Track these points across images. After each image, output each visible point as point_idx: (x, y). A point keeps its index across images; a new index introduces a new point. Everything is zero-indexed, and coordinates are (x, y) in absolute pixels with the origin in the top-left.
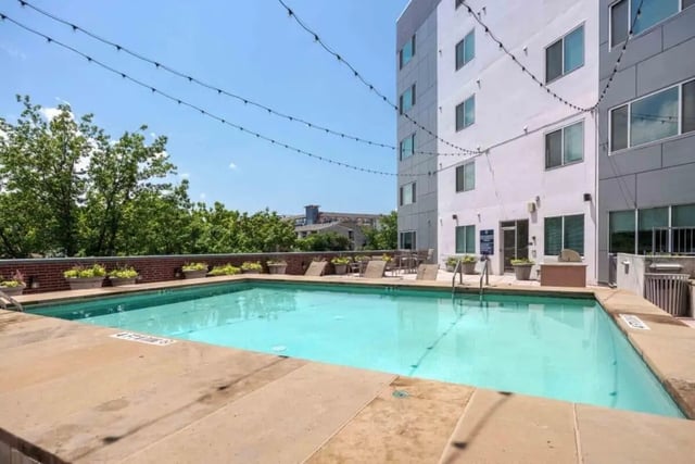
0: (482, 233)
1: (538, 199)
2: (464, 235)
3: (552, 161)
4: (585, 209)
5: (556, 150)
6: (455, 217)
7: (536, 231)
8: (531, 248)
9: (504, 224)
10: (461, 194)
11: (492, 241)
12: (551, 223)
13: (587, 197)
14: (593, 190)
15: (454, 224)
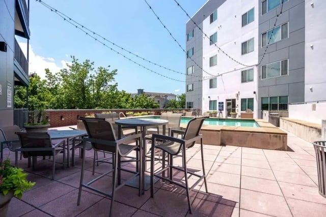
0: (219, 103)
1: (239, 92)
2: (212, 103)
3: (243, 81)
4: (254, 96)
5: (245, 77)
6: (209, 97)
7: (238, 103)
8: (236, 109)
9: (227, 100)
10: (212, 89)
11: (223, 106)
12: (243, 100)
13: (255, 93)
14: (256, 90)
15: (209, 99)
